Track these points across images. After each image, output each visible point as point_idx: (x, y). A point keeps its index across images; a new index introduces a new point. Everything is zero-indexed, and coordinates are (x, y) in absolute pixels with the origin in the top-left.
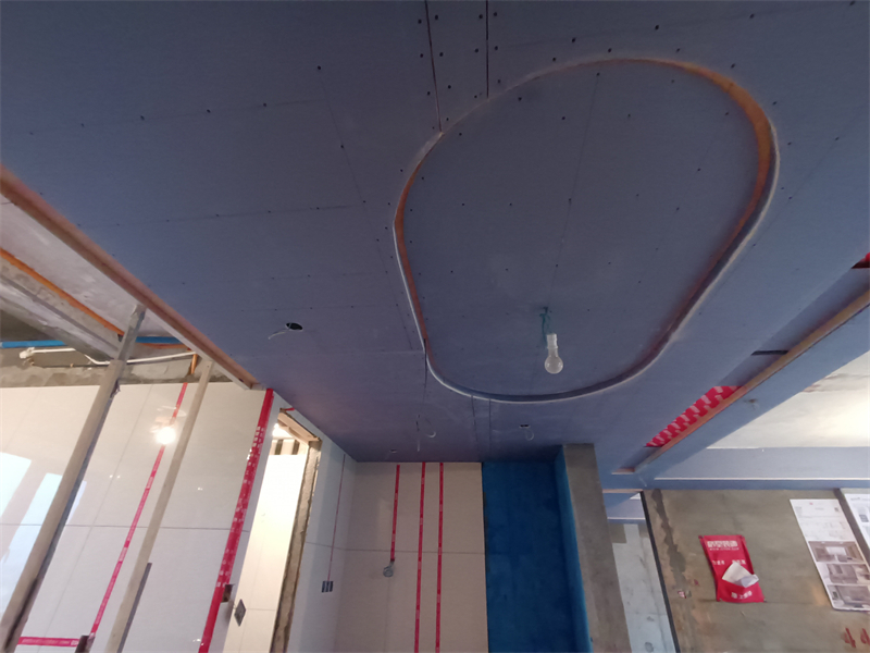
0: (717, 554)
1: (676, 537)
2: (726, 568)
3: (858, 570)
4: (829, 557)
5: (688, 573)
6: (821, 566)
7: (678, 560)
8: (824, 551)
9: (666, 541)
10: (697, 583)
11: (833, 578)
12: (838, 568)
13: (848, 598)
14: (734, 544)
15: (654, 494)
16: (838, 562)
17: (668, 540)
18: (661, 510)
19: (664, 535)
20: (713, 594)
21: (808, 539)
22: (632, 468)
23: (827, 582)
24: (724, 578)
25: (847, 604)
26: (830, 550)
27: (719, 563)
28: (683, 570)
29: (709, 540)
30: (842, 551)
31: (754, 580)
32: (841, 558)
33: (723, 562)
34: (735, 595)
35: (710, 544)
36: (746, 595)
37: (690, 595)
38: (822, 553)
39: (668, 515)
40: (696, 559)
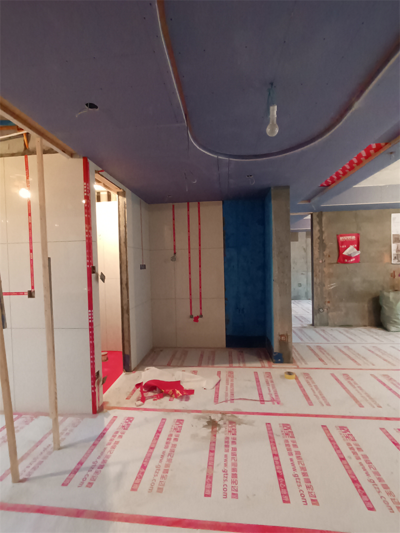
0: (343, 243)
1: (325, 235)
2: (346, 249)
5: (326, 252)
6: (394, 246)
7: (323, 246)
9: (319, 238)
10: (329, 256)
14: (354, 238)
15: (318, 214)
17: (320, 238)
18: (320, 223)
19: (319, 235)
20: (336, 260)
21: (392, 234)
22: (309, 200)
23: (393, 252)
24: (343, 254)
27: (343, 247)
28: (324, 250)
29: (341, 236)
31: (358, 253)
33: (345, 246)
34: (346, 260)
35: (341, 238)
36: (352, 260)
37: (325, 261)
39: (323, 225)
40: (332, 246)
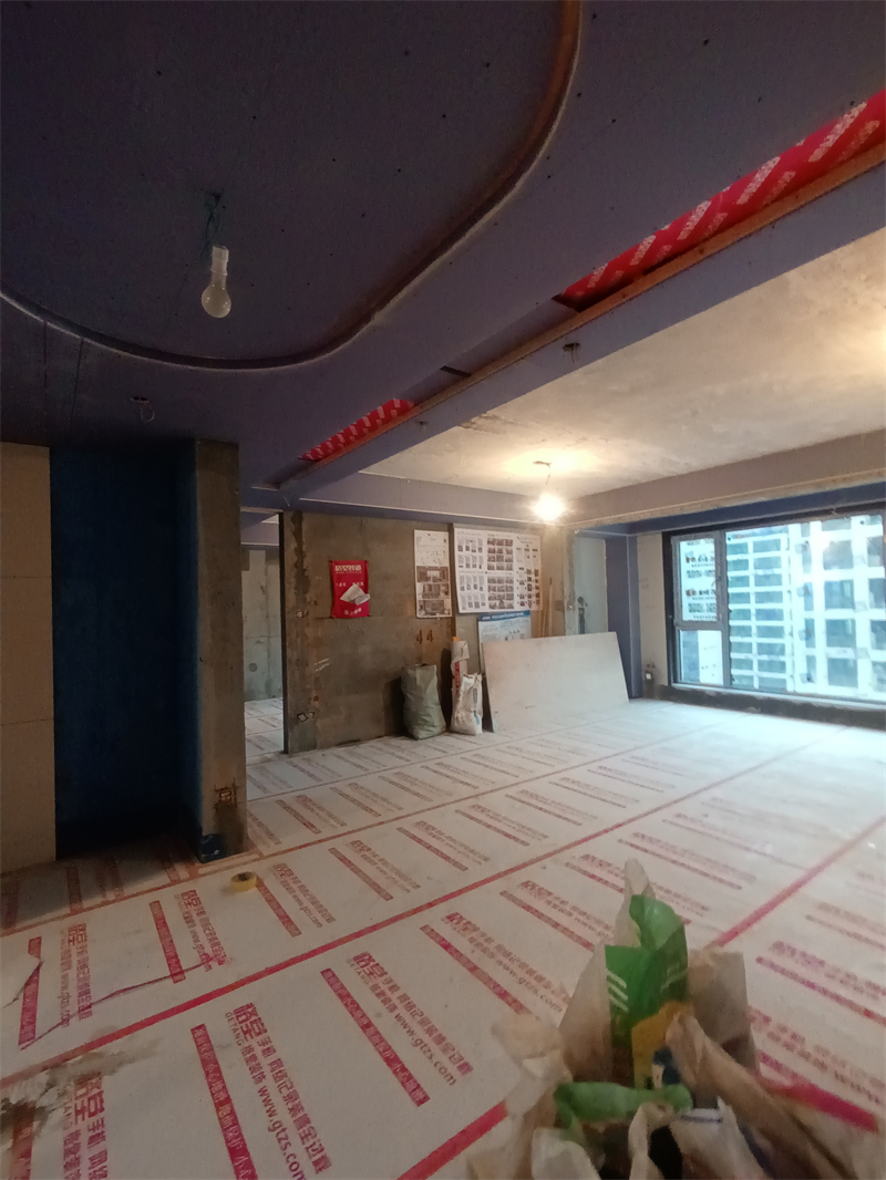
0: (341, 577)
1: (307, 562)
2: (346, 589)
3: (443, 588)
4: (427, 579)
5: (310, 596)
6: (419, 587)
7: (303, 582)
8: (425, 574)
9: (296, 565)
10: (316, 603)
11: (424, 595)
12: (430, 586)
13: (429, 610)
14: (359, 568)
15: (294, 516)
16: (431, 582)
17: (299, 565)
18: (298, 534)
19: (295, 559)
20: (327, 611)
21: (417, 564)
22: (278, 484)
23: (419, 598)
24: (342, 598)
25: (427, 613)
26: (430, 574)
27: (340, 586)
28: (305, 592)
29: (338, 564)
30: (437, 574)
31: (367, 598)
32: (435, 579)
33: (345, 584)
34: (347, 612)
35: (337, 568)
36: (356, 612)
37: (307, 614)
38: (423, 576)
39: (304, 540)
40: (320, 581)
